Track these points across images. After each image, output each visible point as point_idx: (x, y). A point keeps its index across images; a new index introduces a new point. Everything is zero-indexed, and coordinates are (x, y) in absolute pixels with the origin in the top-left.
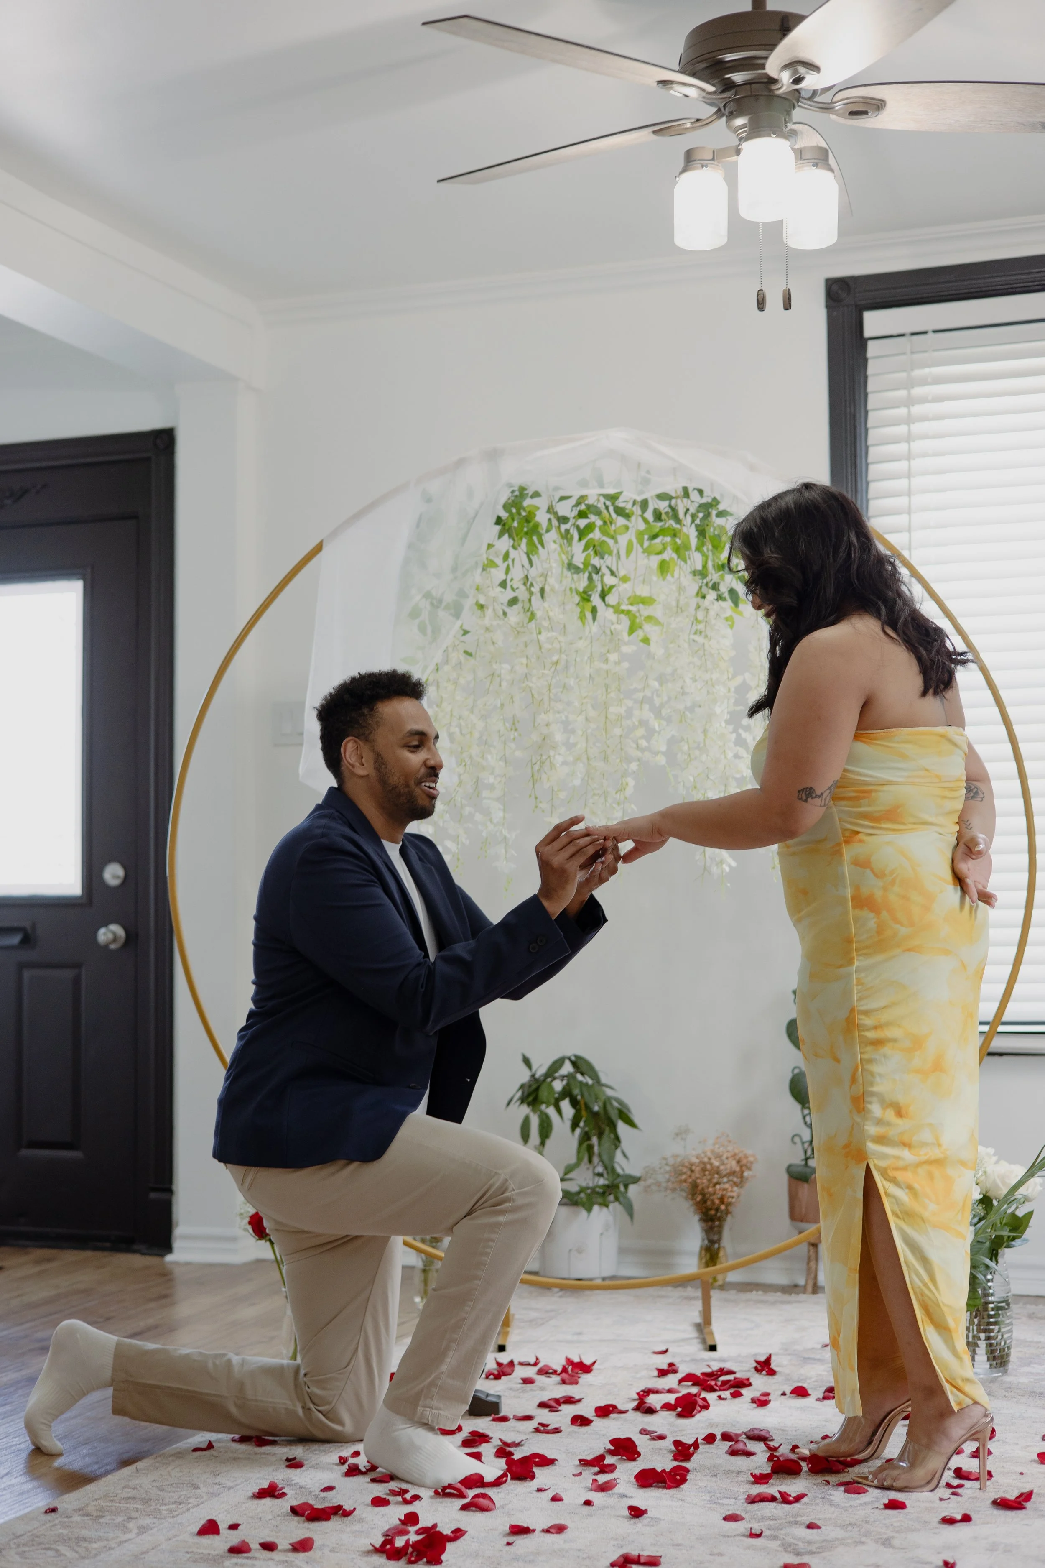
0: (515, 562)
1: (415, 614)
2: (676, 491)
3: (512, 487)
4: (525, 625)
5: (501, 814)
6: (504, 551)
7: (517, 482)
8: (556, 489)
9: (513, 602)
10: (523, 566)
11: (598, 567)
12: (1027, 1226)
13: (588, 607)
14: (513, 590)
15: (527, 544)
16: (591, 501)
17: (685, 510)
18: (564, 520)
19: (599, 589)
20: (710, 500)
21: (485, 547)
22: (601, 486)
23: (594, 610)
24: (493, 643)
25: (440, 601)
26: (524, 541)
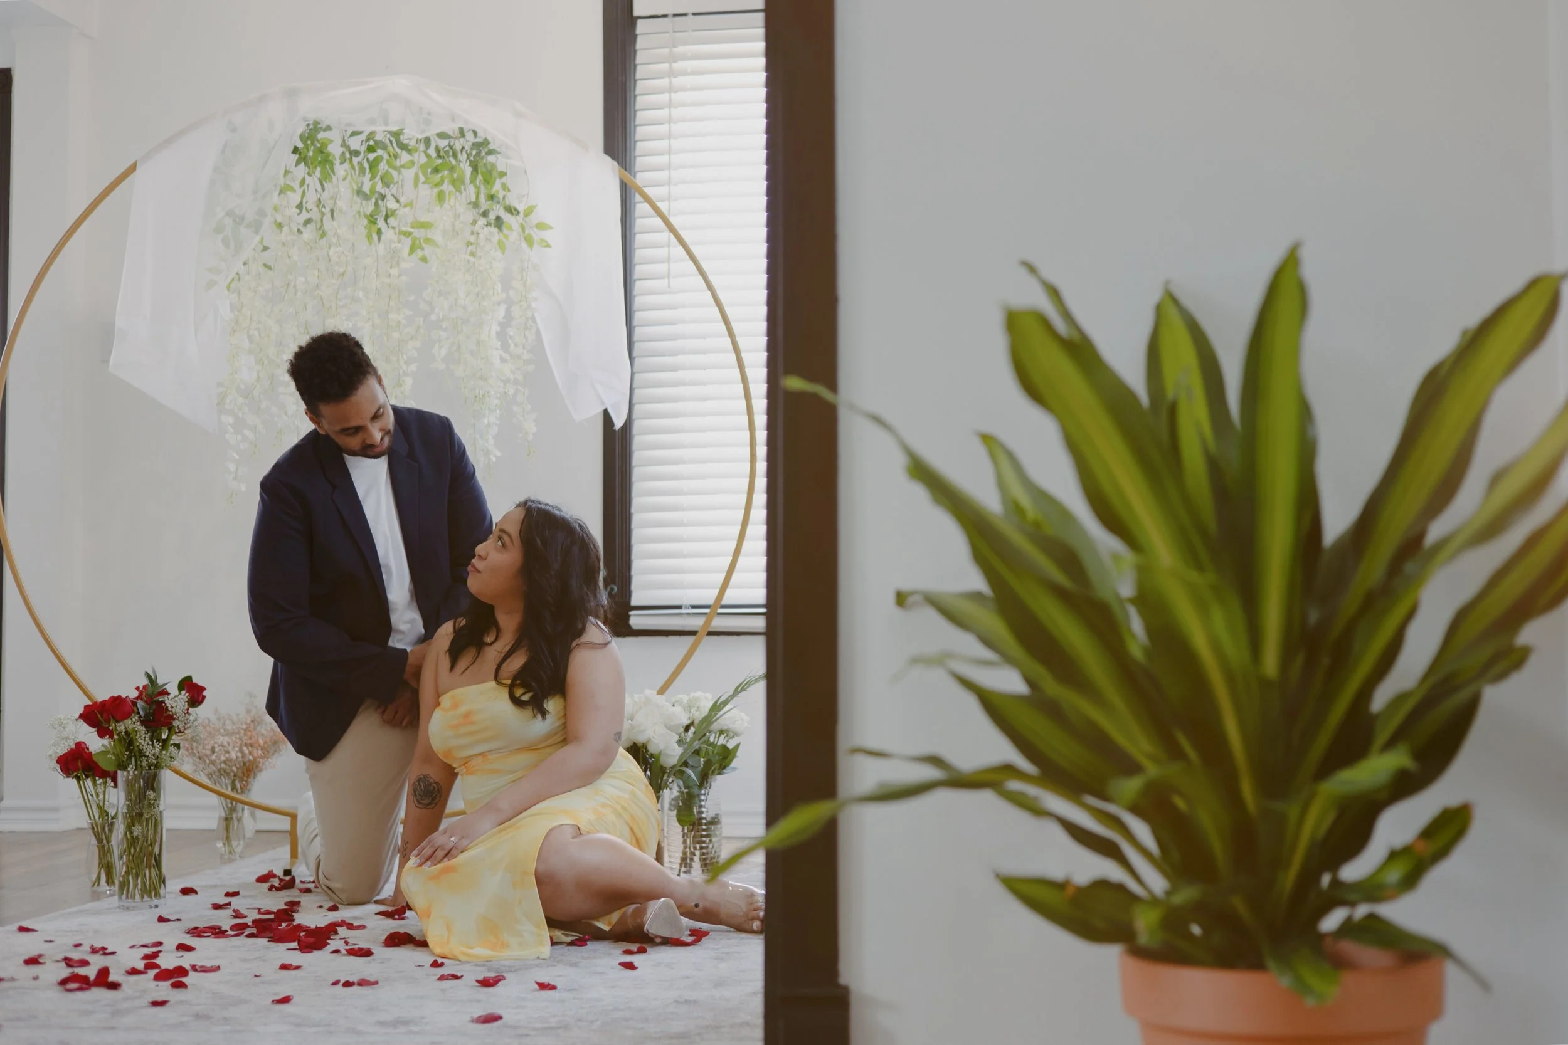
0: (310, 187)
1: (218, 230)
2: (454, 132)
3: (307, 121)
4: (317, 241)
5: (295, 407)
6: (300, 178)
7: (312, 117)
8: (348, 125)
9: (308, 222)
10: (316, 191)
11: (384, 194)
12: (734, 756)
13: (374, 229)
14: (308, 211)
15: (321, 172)
16: (378, 137)
17: (461, 147)
18: (356, 153)
19: (384, 213)
20: (481, 140)
21: (282, 172)
22: (386, 124)
23: (379, 232)
24: (289, 257)
25: (243, 218)
26: (319, 169)
